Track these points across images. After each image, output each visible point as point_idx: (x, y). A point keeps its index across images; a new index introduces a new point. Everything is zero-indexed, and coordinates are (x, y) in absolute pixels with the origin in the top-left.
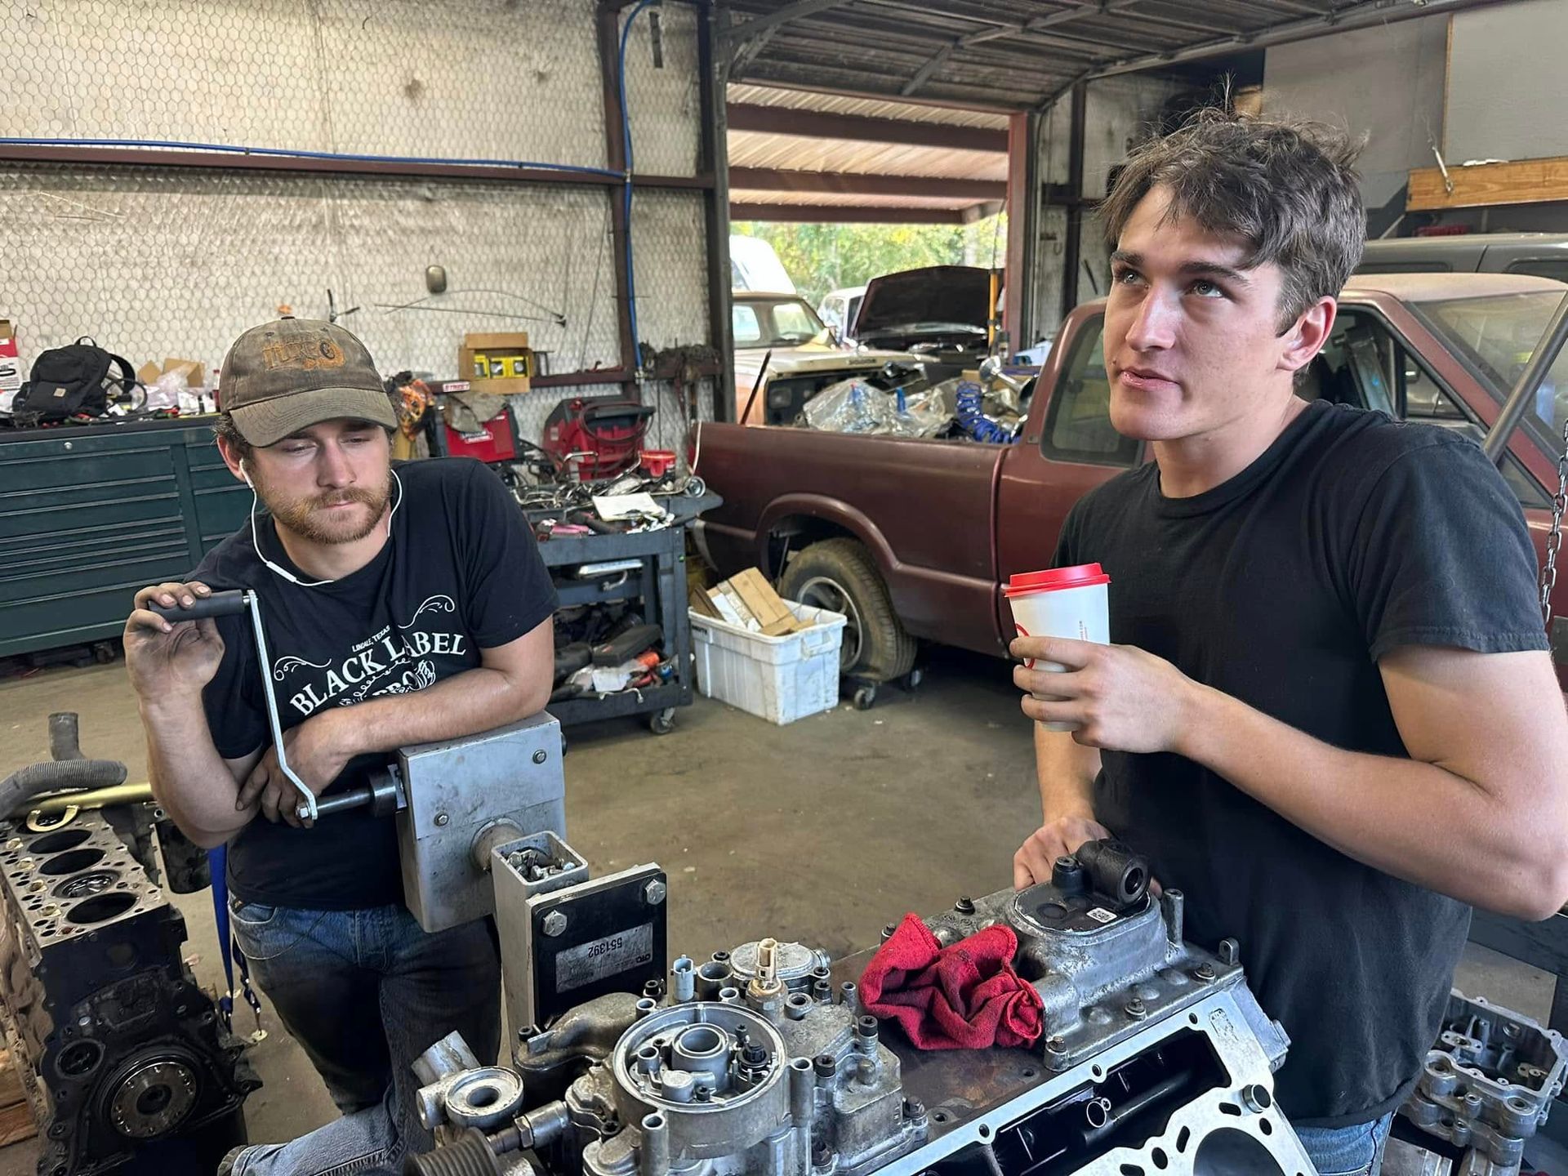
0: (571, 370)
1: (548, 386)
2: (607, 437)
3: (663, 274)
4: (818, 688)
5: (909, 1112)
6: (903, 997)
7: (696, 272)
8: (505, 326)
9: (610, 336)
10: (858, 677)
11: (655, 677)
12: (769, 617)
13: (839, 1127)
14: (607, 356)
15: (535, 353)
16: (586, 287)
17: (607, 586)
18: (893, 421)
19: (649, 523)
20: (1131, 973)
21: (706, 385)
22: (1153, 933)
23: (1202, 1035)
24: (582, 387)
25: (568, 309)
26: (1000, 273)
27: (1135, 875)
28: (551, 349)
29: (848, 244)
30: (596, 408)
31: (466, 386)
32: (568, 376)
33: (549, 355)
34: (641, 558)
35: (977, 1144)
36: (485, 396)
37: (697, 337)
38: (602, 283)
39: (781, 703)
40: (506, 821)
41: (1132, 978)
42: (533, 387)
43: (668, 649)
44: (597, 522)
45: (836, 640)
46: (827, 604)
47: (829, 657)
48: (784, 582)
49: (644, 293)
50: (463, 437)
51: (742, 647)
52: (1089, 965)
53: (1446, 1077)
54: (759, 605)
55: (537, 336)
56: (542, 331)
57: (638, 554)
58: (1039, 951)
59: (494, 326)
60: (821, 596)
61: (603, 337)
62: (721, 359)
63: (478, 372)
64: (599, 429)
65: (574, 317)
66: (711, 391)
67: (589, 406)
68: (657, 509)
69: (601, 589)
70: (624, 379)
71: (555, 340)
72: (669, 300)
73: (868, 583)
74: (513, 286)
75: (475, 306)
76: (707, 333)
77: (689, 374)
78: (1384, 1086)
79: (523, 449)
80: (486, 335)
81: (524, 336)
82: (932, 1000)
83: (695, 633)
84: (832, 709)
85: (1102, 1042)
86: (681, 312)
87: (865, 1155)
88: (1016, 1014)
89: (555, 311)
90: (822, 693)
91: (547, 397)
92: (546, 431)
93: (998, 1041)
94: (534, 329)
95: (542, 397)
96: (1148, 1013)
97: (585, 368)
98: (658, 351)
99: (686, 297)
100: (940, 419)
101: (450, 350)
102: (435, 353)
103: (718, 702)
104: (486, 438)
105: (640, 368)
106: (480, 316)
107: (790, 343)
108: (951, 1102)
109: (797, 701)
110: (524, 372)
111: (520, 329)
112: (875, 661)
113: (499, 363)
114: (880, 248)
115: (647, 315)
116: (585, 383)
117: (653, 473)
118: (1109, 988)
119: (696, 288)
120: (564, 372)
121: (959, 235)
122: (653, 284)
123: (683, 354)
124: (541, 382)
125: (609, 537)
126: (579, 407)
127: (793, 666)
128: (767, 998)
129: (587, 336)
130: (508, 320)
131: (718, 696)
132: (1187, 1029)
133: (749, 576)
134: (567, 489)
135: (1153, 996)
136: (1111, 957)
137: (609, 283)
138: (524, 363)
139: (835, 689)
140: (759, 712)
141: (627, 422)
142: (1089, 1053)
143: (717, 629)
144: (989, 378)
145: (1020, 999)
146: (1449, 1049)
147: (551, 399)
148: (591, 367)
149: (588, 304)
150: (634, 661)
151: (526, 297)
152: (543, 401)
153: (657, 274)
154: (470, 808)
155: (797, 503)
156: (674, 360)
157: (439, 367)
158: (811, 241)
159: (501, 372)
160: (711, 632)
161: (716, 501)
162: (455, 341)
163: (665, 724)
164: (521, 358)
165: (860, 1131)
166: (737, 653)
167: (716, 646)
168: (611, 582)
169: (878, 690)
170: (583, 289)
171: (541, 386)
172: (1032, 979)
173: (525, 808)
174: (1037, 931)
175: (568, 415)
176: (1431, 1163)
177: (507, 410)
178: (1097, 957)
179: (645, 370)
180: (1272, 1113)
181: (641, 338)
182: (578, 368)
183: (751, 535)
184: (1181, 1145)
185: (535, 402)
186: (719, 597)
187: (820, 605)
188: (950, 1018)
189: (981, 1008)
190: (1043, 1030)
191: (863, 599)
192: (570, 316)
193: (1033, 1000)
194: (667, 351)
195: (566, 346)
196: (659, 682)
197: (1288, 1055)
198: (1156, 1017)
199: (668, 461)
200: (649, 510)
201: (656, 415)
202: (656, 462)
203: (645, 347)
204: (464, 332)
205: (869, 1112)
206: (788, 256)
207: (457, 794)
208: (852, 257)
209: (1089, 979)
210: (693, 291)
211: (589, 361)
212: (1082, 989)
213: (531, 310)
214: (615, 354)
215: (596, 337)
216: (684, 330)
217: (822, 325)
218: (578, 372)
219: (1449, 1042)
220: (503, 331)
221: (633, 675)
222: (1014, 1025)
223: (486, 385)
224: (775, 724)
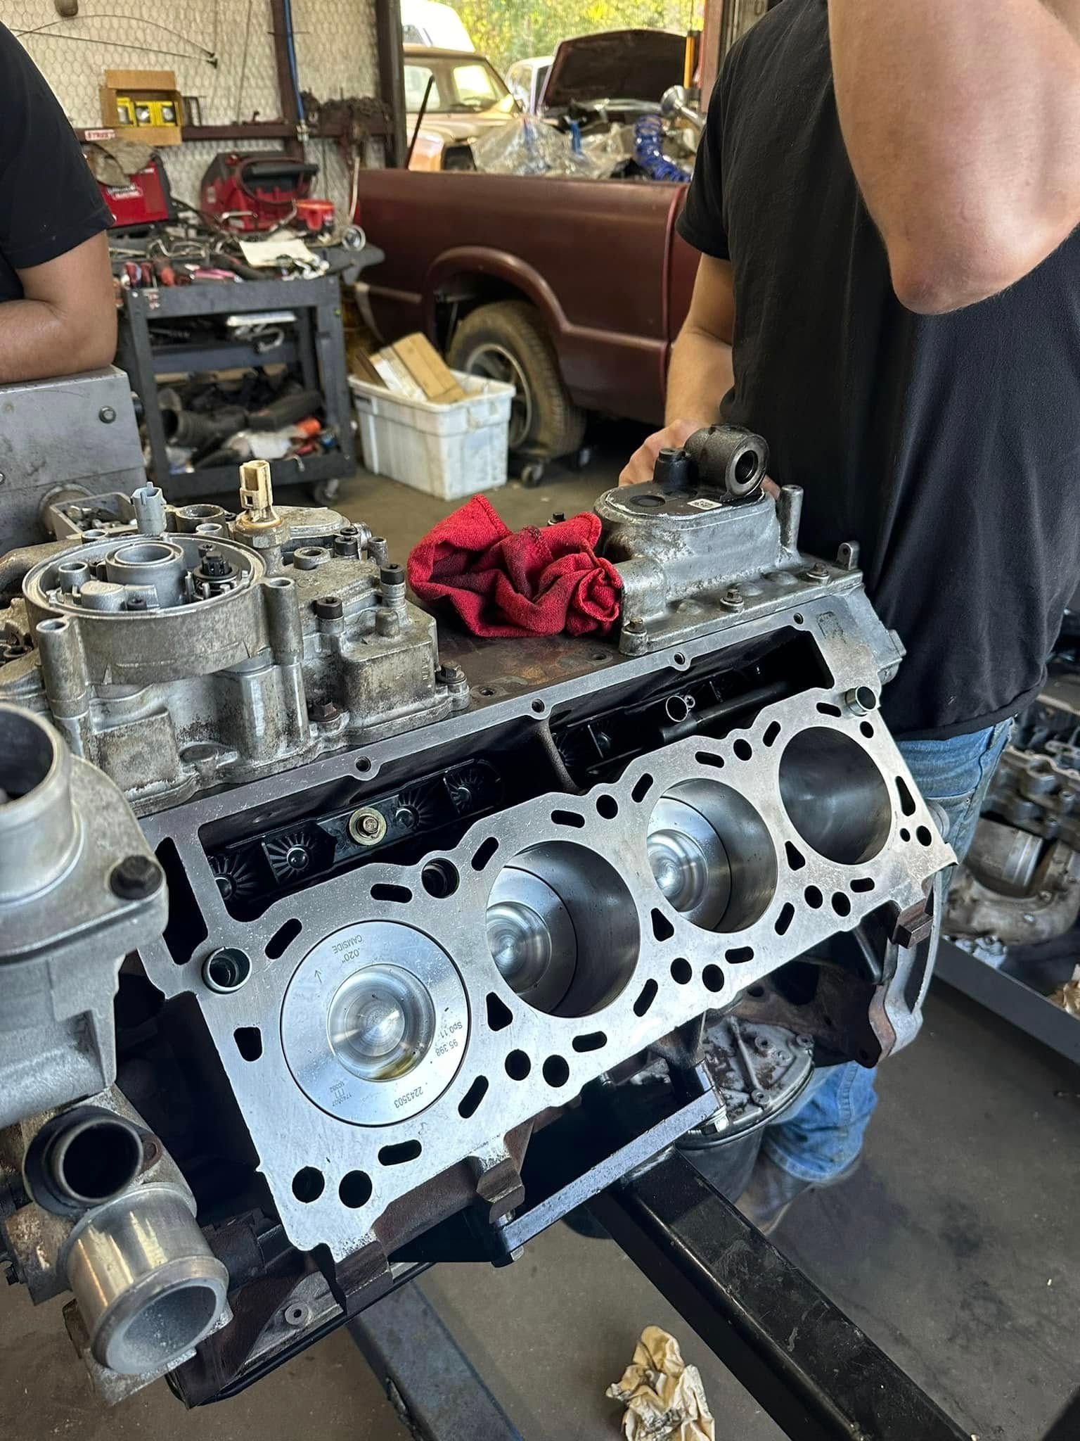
0: (227, 122)
1: (202, 140)
2: (268, 198)
3: (325, 8)
4: (485, 464)
5: (443, 678)
6: (461, 580)
7: (362, 7)
8: (149, 63)
9: (268, 83)
10: (526, 454)
11: (317, 446)
12: (436, 388)
13: (348, 679)
14: (268, 110)
15: (185, 98)
16: (238, 19)
17: (263, 348)
18: (567, 163)
19: (301, 270)
20: (733, 572)
21: (376, 147)
22: (764, 529)
23: (807, 636)
24: (239, 143)
25: (219, 46)
26: (696, 36)
27: (748, 460)
28: (203, 94)
29: (540, 19)
30: (254, 164)
31: (110, 134)
32: (224, 128)
33: (201, 101)
34: (294, 310)
35: (527, 720)
36: (131, 144)
37: (366, 89)
38: (256, 16)
39: (447, 477)
40: (74, 487)
41: (734, 577)
42: (185, 140)
43: (331, 419)
44: (243, 268)
45: (504, 412)
46: (496, 374)
47: (497, 430)
48: (452, 354)
49: (303, 30)
50: (110, 192)
51: (406, 417)
52: (682, 556)
53: (1046, 778)
54: (425, 375)
55: (186, 78)
56: (192, 72)
57: (288, 305)
58: (627, 537)
59: (137, 63)
60: (489, 366)
61: (260, 83)
62: (392, 117)
63: (123, 119)
64: (259, 190)
65: (226, 56)
66: (382, 155)
67: (246, 161)
68: (309, 256)
69: (257, 352)
70: (286, 134)
71: (206, 83)
72: (332, 41)
73: (537, 349)
74: (155, 14)
75: (113, 37)
76: (376, 84)
77: (356, 131)
78: (999, 694)
79: (177, 210)
80: (129, 72)
81: (170, 76)
82: (493, 585)
83: (359, 404)
84: (501, 487)
85: (688, 629)
86: (346, 57)
87: (384, 716)
88: (591, 597)
89: (205, 48)
90: (489, 469)
91: (201, 154)
92: (203, 194)
93: (569, 628)
94: (182, 67)
95: (197, 153)
96: (746, 607)
97: (241, 119)
98: (322, 102)
99: (352, 37)
100: (615, 158)
101: (90, 90)
102: (73, 94)
103: (385, 478)
104: (136, 194)
105: (303, 121)
106: (120, 49)
107: (470, 110)
108: (504, 679)
109: (463, 476)
110: (174, 120)
111: (167, 68)
112: (544, 436)
113: (144, 108)
114: (576, 25)
115: (309, 57)
116: (242, 138)
117: (310, 225)
118: (706, 584)
119: (363, 27)
120: (219, 123)
121: (660, 14)
122: (314, 20)
123: (350, 107)
124: (195, 134)
125: (256, 284)
126: (234, 163)
127: (459, 438)
128: (258, 532)
129: (242, 80)
130: (152, 56)
131: (385, 472)
132: (790, 628)
133: (414, 342)
134: (216, 242)
135: (755, 592)
136: (710, 549)
137: (264, 16)
138: (172, 109)
139: (502, 465)
140: (426, 487)
141: (289, 183)
142: (671, 639)
143: (382, 398)
144: (672, 113)
145: (595, 578)
146: (1052, 755)
147: (204, 156)
148: (249, 119)
149: (242, 41)
150: (293, 428)
151: (171, 27)
152: (198, 157)
153: (317, 7)
154: (29, 469)
155: (463, 259)
156: (339, 114)
157: (79, 111)
158: (502, 14)
159: (148, 120)
160: (374, 401)
161: (377, 256)
162: (94, 80)
163: (329, 495)
164: (169, 104)
165: (375, 686)
166: (402, 424)
167: (380, 418)
168: (267, 343)
169: (546, 467)
170: (235, 21)
171: (195, 140)
172: (615, 561)
173: (96, 475)
174: (626, 517)
175: (224, 171)
176: (1022, 841)
177: (155, 161)
178: (693, 546)
179: (308, 124)
180: (874, 717)
181: (302, 87)
182: (234, 119)
183: (416, 298)
184: (769, 739)
185: (189, 158)
186: (382, 364)
187: (487, 375)
188: (512, 599)
189: (548, 588)
190: (621, 613)
191: (532, 366)
192: (222, 55)
193: (610, 579)
194: (331, 103)
195: (220, 92)
196: (320, 450)
197: (901, 665)
198: (756, 612)
199: (326, 212)
200: (302, 257)
201: (320, 175)
202: (313, 213)
203: (307, 98)
204: (104, 68)
205: (386, 665)
206: (477, 31)
207: (10, 449)
208: (546, 34)
209: (682, 570)
210: (359, 32)
211: (246, 111)
212: (672, 581)
213: (177, 45)
214: (275, 104)
215: (252, 81)
216: (350, 79)
217: (506, 91)
218: (235, 124)
219: (1052, 750)
220: (148, 69)
221: (294, 440)
222: (588, 608)
223: (130, 133)
224: (442, 500)
